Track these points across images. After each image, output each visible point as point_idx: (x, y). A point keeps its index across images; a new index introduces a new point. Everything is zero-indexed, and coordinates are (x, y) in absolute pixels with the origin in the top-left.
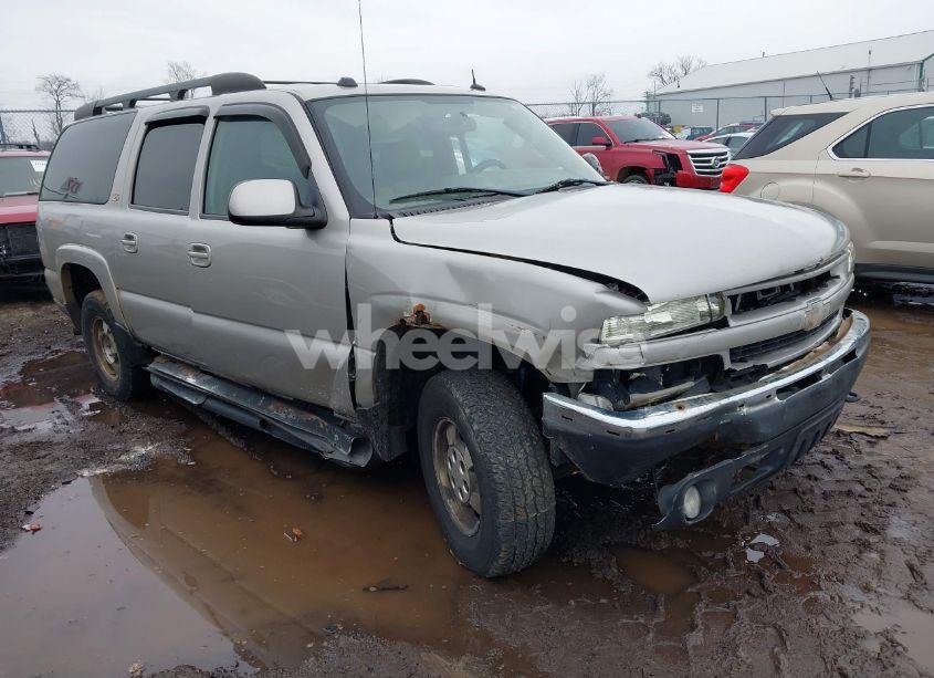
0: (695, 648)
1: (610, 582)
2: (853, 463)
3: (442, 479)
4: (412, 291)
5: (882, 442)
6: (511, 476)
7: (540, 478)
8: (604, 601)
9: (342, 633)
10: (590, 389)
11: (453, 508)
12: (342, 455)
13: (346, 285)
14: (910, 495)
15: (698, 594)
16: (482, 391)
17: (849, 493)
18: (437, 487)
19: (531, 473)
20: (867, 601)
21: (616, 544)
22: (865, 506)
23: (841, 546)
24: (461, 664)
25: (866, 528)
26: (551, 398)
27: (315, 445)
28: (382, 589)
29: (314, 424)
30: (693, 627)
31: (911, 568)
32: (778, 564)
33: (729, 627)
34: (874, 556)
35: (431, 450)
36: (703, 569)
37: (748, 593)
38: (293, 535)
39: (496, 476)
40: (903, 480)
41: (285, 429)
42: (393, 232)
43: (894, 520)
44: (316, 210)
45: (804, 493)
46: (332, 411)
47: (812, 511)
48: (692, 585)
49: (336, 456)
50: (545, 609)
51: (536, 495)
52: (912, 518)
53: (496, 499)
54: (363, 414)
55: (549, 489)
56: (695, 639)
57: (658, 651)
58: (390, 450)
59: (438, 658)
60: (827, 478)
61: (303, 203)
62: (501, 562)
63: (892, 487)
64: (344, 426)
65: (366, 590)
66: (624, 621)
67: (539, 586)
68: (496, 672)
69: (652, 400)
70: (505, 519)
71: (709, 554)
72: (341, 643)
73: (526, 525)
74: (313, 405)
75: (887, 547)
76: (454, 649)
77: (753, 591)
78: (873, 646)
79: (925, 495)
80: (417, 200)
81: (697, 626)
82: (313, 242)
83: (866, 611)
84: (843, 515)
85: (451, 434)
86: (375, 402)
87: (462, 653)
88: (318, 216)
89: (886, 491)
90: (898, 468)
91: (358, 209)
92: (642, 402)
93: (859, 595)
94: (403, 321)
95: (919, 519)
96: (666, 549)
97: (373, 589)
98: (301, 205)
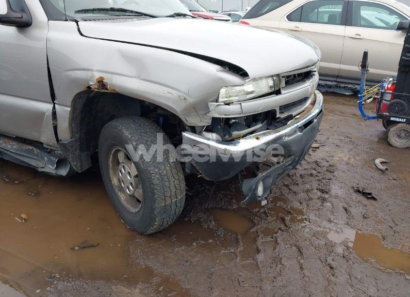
0: (261, 262)
1: (212, 229)
2: (309, 160)
3: (115, 181)
4: (94, 69)
5: (317, 150)
6: (162, 180)
7: (178, 180)
8: (210, 241)
9: (59, 280)
10: (209, 129)
11: (122, 197)
12: (50, 169)
13: (48, 64)
14: (336, 174)
15: (257, 232)
16: (142, 131)
17: (311, 175)
18: (112, 186)
19: (174, 177)
20: (331, 228)
21: (211, 208)
22: (319, 180)
23: (314, 201)
24: (137, 290)
25: (322, 191)
26: (186, 135)
27: (33, 164)
28: (83, 248)
29: (31, 151)
30: (258, 251)
31: (346, 209)
32: (290, 212)
33: (275, 249)
34: (329, 204)
35: (108, 166)
36: (256, 218)
37: (280, 229)
38: (21, 218)
39: (154, 181)
40: (331, 167)
41: (11, 154)
42: (79, 30)
43: (332, 186)
44: (24, 15)
45: (292, 176)
46: (42, 144)
47: (298, 184)
48: (252, 227)
49: (46, 170)
50: (181, 249)
51: (176, 189)
52: (339, 185)
53: (154, 194)
54: (63, 146)
55: (183, 185)
56: (260, 257)
57: (243, 266)
58: (81, 166)
59: (122, 287)
60: (300, 168)
61: (13, 9)
62: (155, 227)
63: (327, 171)
64: (50, 152)
65: (73, 249)
66: (223, 251)
67: (175, 236)
68: (159, 292)
69: (242, 135)
70: (159, 204)
71: (257, 210)
72: (59, 287)
73: (171, 206)
74: (29, 140)
75: (334, 200)
76: (131, 281)
77: (282, 228)
78: (340, 250)
79: (341, 173)
80: (93, 13)
81: (260, 250)
82: (22, 36)
83: (332, 232)
84: (311, 185)
85: (121, 156)
86: (71, 138)
87: (137, 283)
88: (25, 18)
89: (325, 173)
90: (327, 162)
91: (53, 14)
92: (238, 136)
93: (328, 225)
94: (89, 87)
95: (343, 185)
96: (236, 209)
97: (76, 248)
98: (11, 9)
